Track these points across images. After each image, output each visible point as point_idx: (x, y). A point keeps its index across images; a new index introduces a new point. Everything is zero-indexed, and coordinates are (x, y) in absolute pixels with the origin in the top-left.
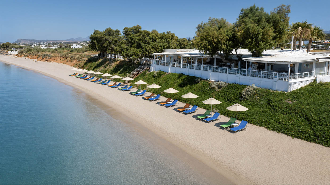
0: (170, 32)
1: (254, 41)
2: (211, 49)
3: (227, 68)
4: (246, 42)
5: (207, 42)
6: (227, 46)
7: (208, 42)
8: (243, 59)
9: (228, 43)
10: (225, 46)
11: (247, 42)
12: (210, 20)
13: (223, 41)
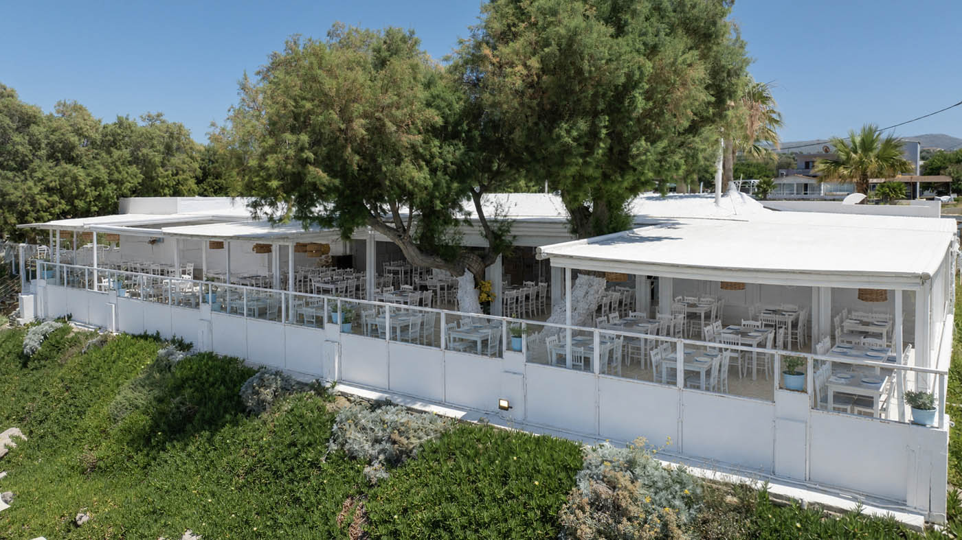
0: (163, 118)
1: (604, 131)
2: (336, 189)
3: (439, 314)
4: (559, 137)
5: (304, 138)
6: (433, 171)
7: (315, 143)
8: (544, 257)
9: (435, 150)
10: (420, 168)
11: (568, 140)
12: (338, 36)
13: (405, 139)
